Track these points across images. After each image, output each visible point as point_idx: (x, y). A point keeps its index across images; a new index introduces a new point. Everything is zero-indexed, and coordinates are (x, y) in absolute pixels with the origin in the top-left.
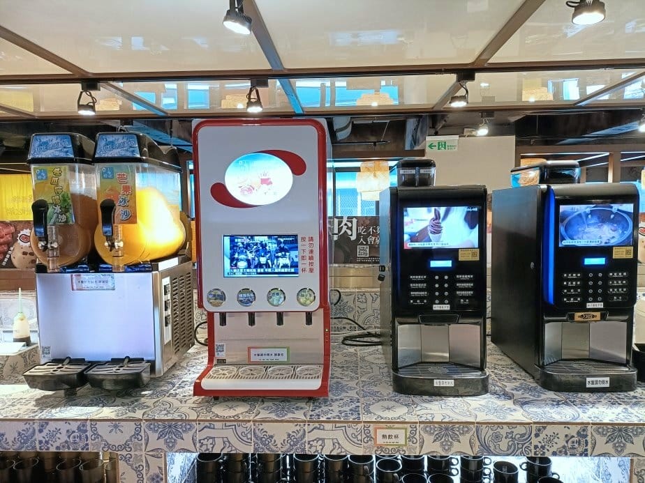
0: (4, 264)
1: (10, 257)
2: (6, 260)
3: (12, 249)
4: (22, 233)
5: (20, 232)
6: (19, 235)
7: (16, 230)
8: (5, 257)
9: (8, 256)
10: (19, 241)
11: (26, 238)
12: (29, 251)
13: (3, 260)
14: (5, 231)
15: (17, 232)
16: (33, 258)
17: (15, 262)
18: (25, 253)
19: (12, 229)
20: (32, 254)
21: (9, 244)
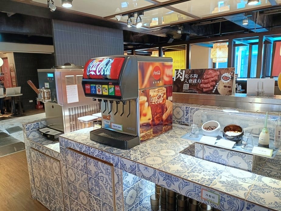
0: (213, 92)
1: (217, 88)
2: (215, 90)
3: (218, 84)
4: (224, 75)
5: (222, 75)
6: (222, 76)
7: (220, 74)
8: (214, 88)
9: (216, 88)
10: (222, 80)
11: (226, 78)
12: (228, 85)
13: (213, 90)
14: (214, 74)
15: (221, 74)
16: (229, 89)
17: (219, 91)
18: (225, 87)
19: (218, 73)
20: (229, 87)
21: (216, 81)
